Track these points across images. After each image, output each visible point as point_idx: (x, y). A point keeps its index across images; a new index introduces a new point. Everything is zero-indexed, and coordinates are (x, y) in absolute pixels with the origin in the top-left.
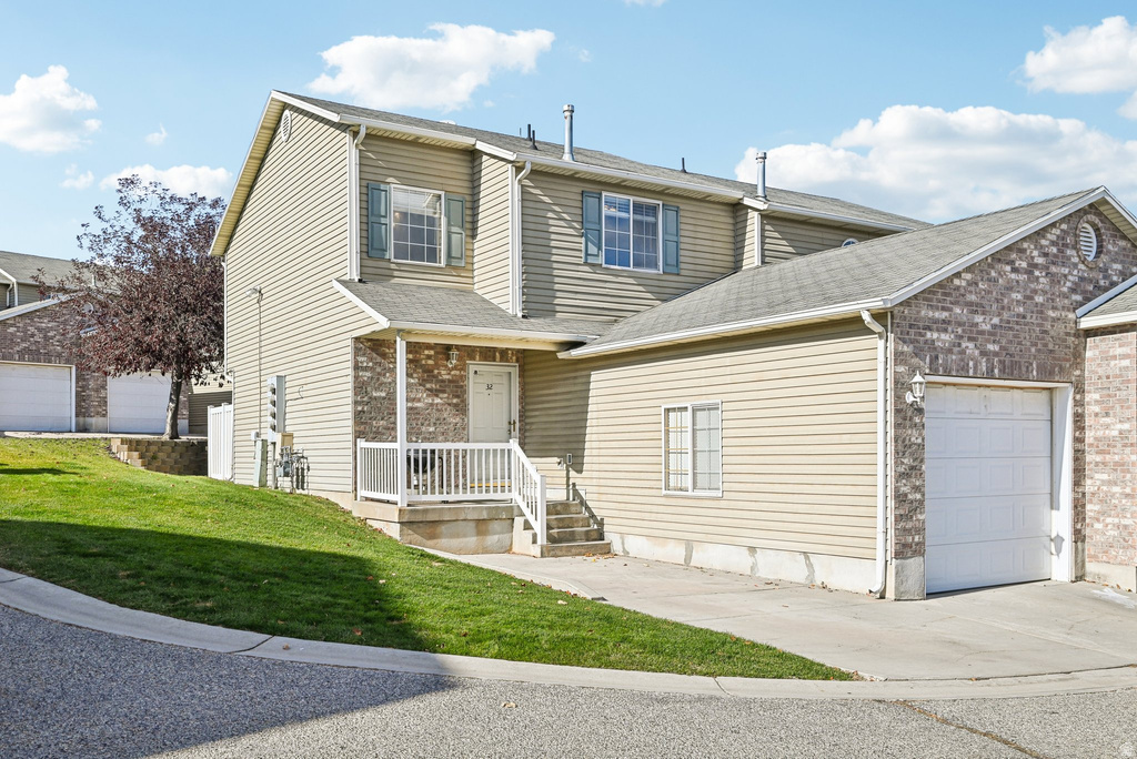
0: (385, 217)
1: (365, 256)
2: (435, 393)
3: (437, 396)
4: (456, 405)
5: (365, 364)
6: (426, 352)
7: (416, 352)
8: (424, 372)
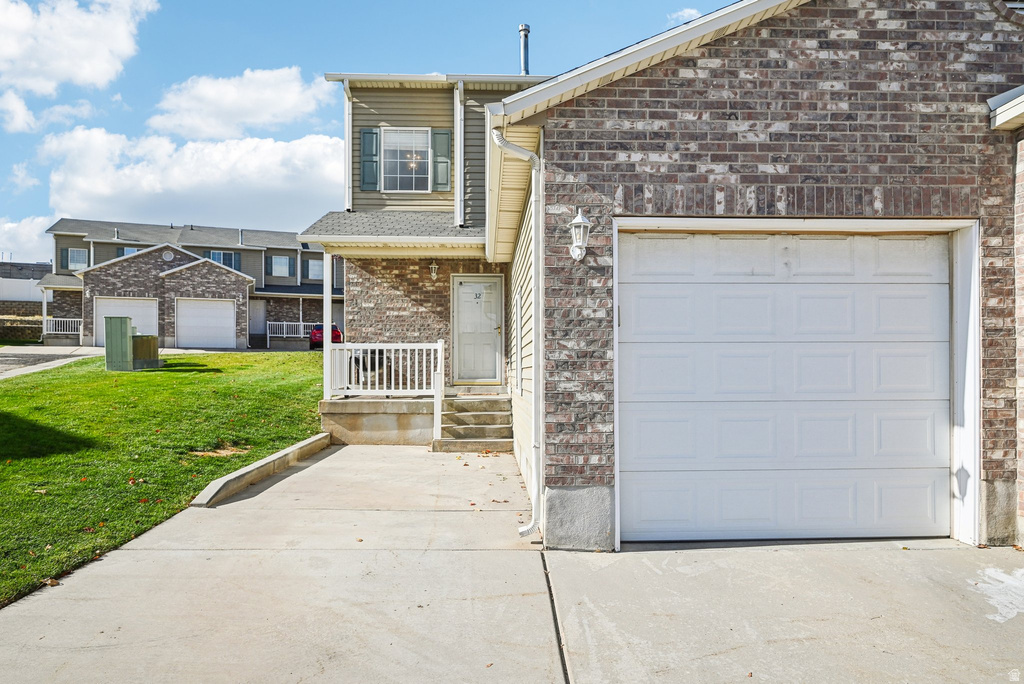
0: (376, 155)
1: (357, 190)
2: (420, 303)
3: (422, 305)
4: (439, 313)
5: (356, 280)
6: (412, 268)
7: (402, 268)
8: (409, 284)
